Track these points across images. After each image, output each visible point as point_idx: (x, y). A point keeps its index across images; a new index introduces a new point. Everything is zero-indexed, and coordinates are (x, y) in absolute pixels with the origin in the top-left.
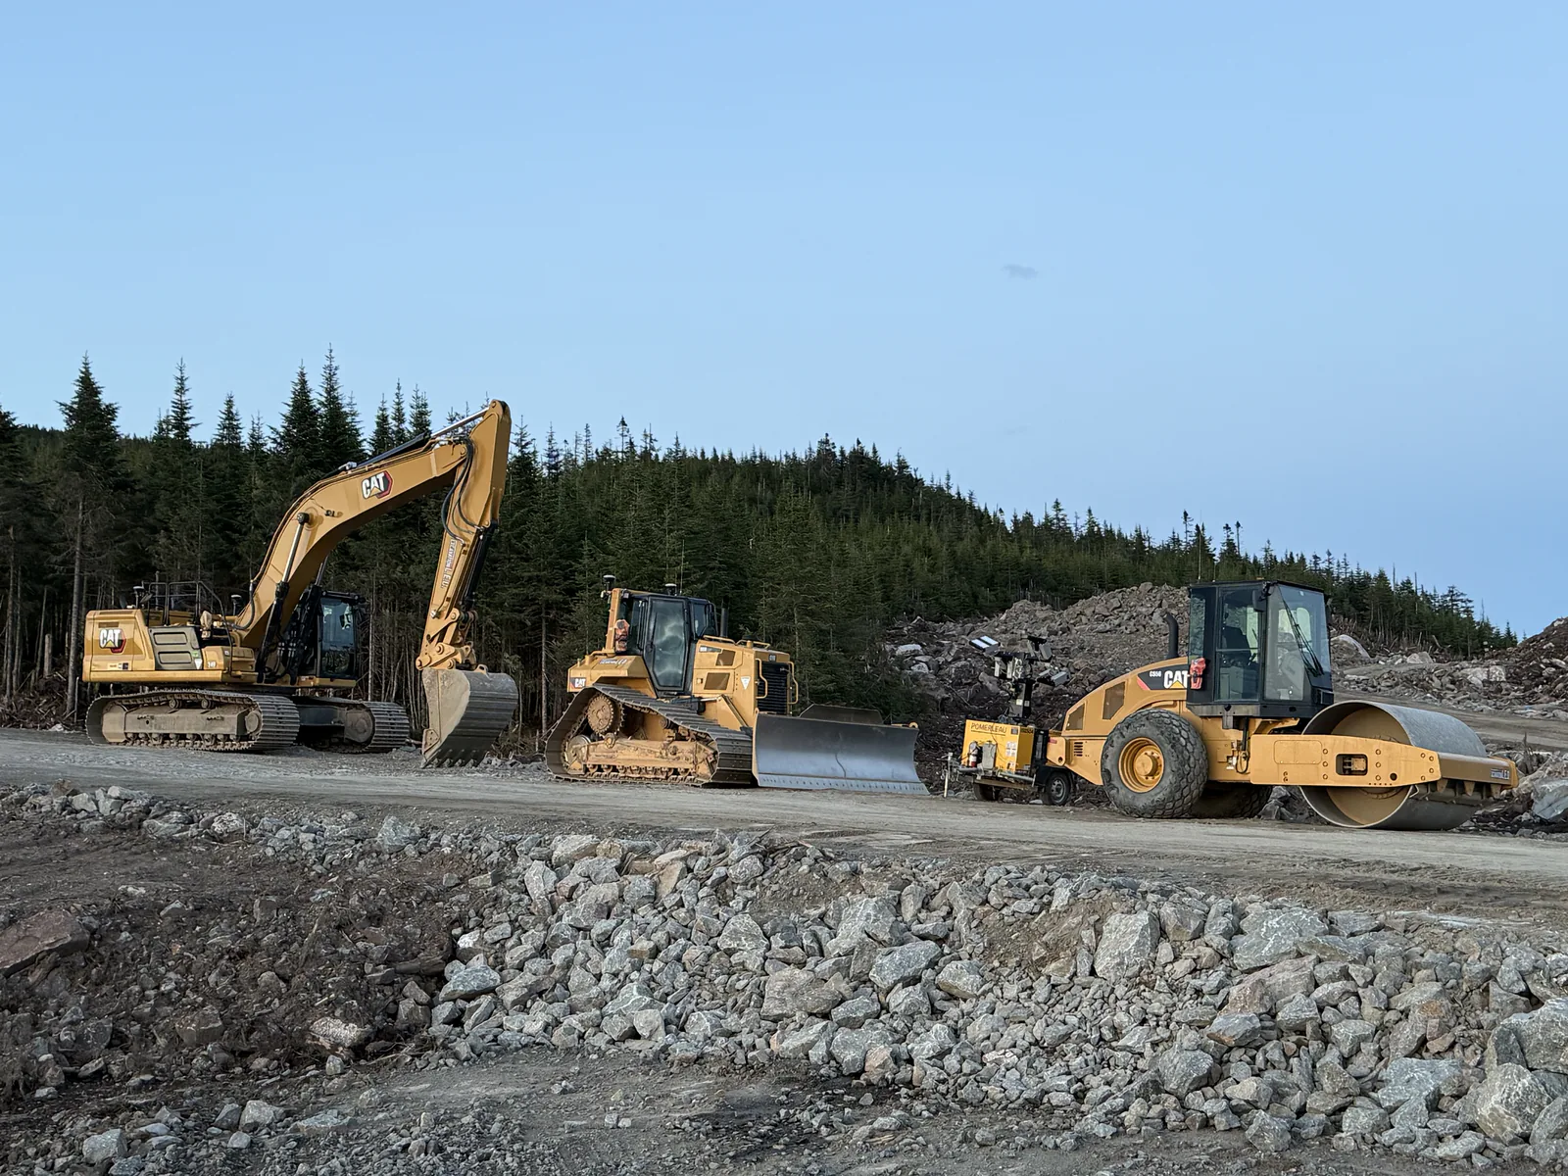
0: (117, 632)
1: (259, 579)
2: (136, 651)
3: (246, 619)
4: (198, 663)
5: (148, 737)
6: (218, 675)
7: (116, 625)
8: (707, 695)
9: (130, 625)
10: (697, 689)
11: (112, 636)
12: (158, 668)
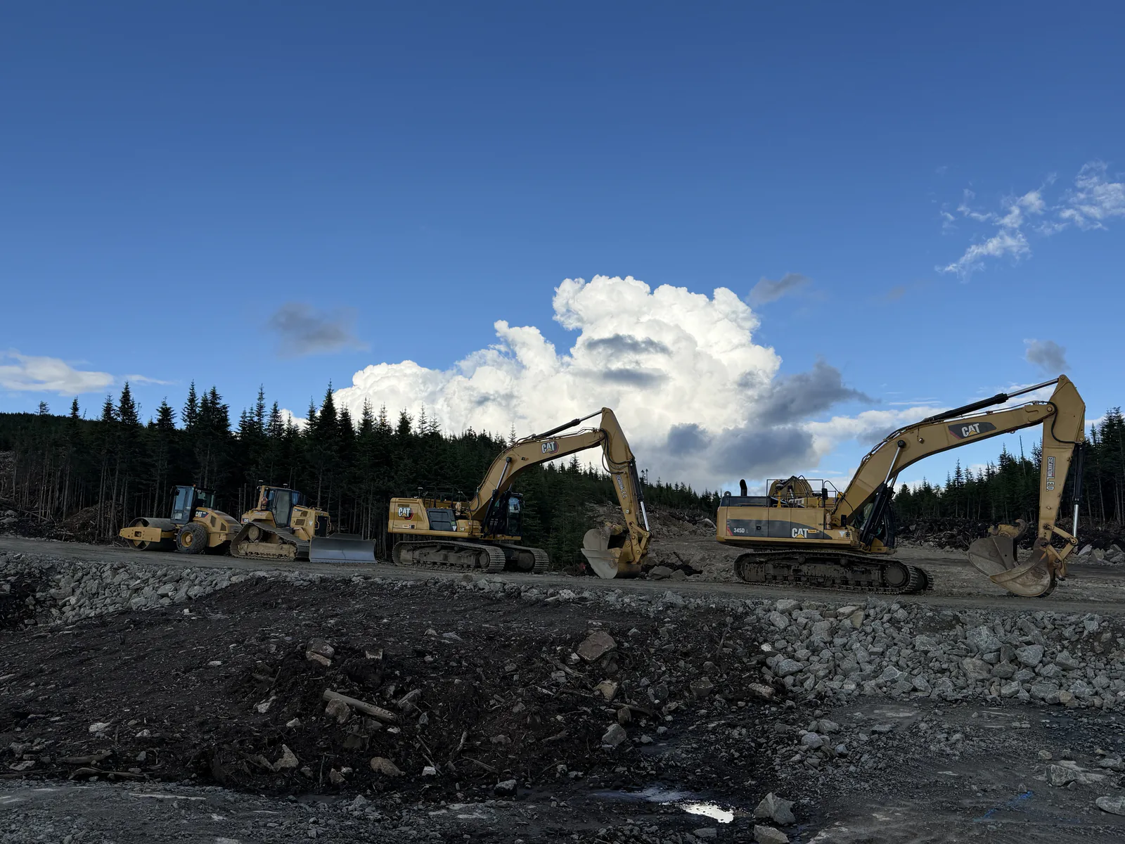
0: (408, 509)
1: (481, 486)
2: (419, 519)
3: (475, 505)
4: (454, 528)
5: (425, 563)
6: (466, 535)
7: (408, 506)
8: (296, 528)
9: (417, 506)
10: (292, 524)
11: (406, 511)
12: (431, 528)
